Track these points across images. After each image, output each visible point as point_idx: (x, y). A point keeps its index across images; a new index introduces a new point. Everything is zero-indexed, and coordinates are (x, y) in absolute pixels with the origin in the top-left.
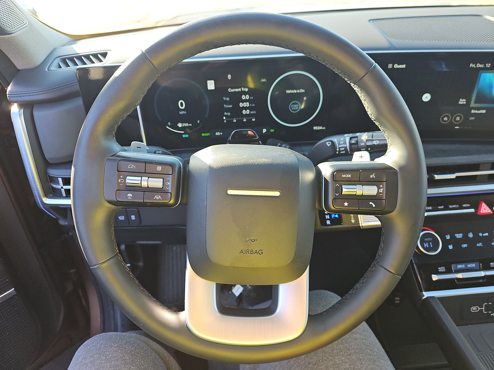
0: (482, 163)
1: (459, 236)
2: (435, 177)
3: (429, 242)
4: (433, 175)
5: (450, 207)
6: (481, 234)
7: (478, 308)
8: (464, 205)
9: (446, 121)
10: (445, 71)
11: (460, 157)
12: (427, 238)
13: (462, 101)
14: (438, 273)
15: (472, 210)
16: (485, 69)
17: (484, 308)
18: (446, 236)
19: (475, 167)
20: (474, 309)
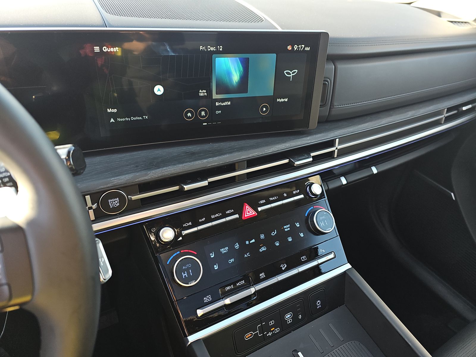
0: (237, 162)
1: (224, 250)
2: (185, 188)
3: (187, 270)
4: (183, 185)
5: (213, 217)
6: (247, 242)
7: (252, 333)
8: (228, 212)
9: (189, 118)
10: (173, 55)
11: (210, 160)
12: (185, 265)
13: (202, 93)
14: (203, 305)
15: (237, 216)
16: (218, 52)
17: (258, 331)
18: (211, 254)
19: (231, 167)
20: (248, 336)
